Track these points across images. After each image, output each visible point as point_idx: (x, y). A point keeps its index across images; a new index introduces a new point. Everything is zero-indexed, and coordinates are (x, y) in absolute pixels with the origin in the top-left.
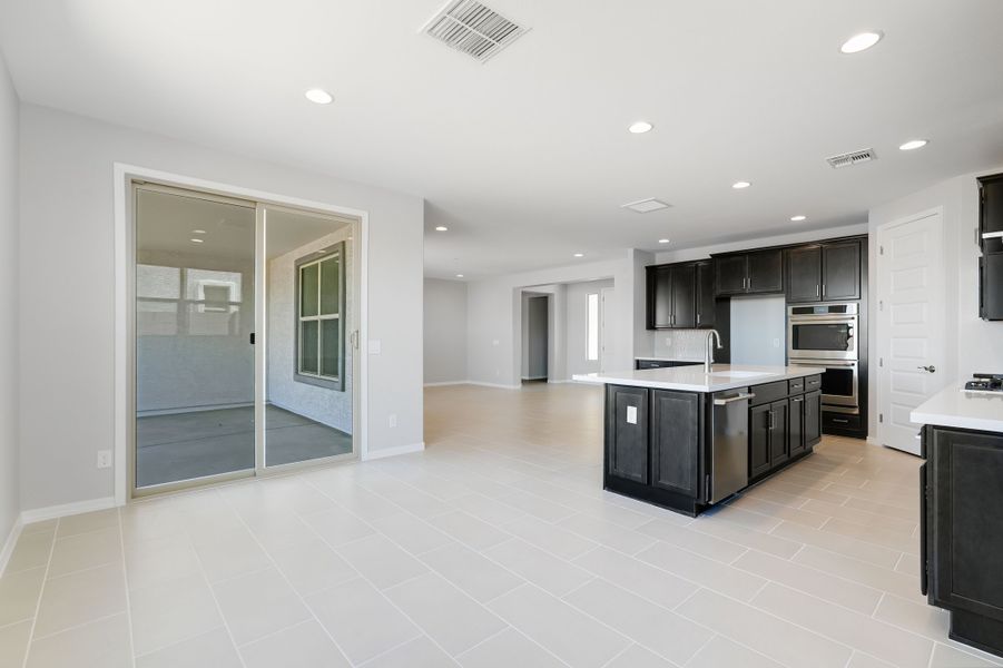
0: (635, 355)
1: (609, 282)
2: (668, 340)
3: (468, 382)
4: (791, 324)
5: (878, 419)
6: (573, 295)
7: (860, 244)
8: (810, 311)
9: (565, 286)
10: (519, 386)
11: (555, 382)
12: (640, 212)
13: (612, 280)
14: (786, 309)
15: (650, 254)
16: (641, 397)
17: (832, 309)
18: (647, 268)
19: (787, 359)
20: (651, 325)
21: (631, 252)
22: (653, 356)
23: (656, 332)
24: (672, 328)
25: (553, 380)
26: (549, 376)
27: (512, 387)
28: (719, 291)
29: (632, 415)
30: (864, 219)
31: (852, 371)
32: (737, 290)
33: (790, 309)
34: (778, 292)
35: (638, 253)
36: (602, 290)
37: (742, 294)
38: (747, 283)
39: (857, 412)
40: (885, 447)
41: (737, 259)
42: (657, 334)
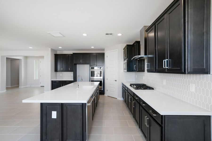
0: (51, 79)
1: (42, 57)
4: (91, 71)
5: (107, 91)
6: (29, 60)
7: (103, 55)
9: (26, 57)
10: (5, 91)
11: (22, 87)
12: (54, 37)
13: (44, 57)
15: (56, 51)
16: (59, 107)
18: (55, 54)
19: (90, 79)
20: (56, 70)
21: (50, 49)
22: (57, 79)
23: (57, 72)
24: (62, 71)
25: (21, 86)
28: (75, 62)
29: (54, 115)
30: (104, 50)
31: (102, 81)
33: (90, 67)
34: (88, 64)
35: (52, 50)
36: (40, 59)
37: (80, 63)
38: (81, 61)
39: (103, 89)
40: (108, 96)
41: (79, 55)
42: (58, 73)
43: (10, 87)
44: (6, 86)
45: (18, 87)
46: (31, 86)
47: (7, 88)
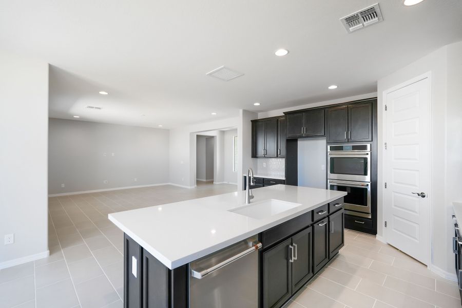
2: (265, 164)
3: (169, 184)
4: (329, 157)
7: (372, 104)
8: (341, 148)
11: (217, 183)
13: (237, 130)
14: (327, 147)
15: (255, 113)
17: (354, 148)
18: (252, 121)
19: (327, 179)
20: (254, 155)
21: (241, 111)
23: (257, 159)
26: (214, 180)
27: (189, 187)
30: (375, 89)
31: (367, 189)
32: (298, 135)
33: (329, 147)
34: (322, 136)
35: (246, 112)
38: (303, 131)
39: (370, 217)
40: (389, 244)
41: (298, 115)
42: (259, 160)
43: (205, 180)
44: (197, 178)
45: (212, 182)
46: (230, 183)
47: (198, 182)
